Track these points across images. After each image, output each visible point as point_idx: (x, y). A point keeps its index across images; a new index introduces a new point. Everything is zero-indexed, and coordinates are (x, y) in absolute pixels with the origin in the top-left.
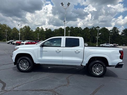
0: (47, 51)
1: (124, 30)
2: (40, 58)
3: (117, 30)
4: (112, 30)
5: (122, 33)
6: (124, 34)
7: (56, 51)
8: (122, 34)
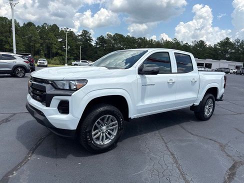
0: (154, 85)
1: (99, 38)
2: (141, 104)
3: (89, 37)
4: (81, 35)
5: (97, 43)
6: (100, 44)
7: (168, 83)
8: (96, 45)
